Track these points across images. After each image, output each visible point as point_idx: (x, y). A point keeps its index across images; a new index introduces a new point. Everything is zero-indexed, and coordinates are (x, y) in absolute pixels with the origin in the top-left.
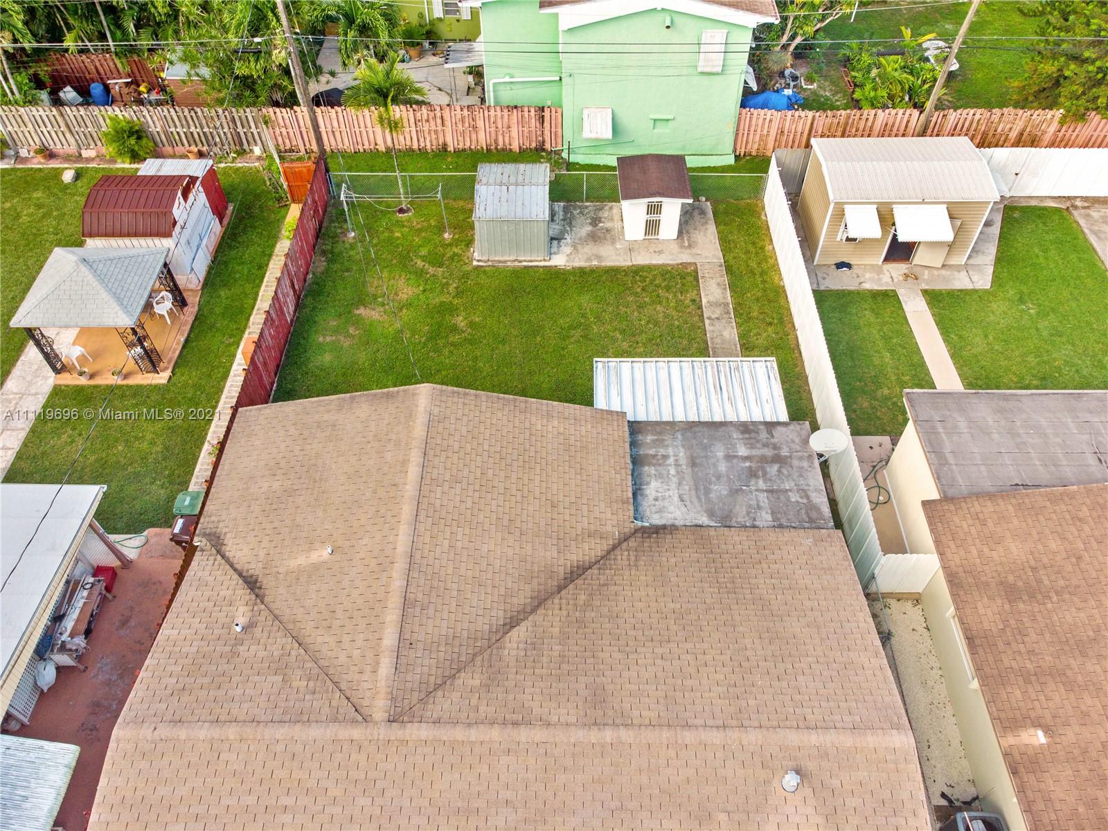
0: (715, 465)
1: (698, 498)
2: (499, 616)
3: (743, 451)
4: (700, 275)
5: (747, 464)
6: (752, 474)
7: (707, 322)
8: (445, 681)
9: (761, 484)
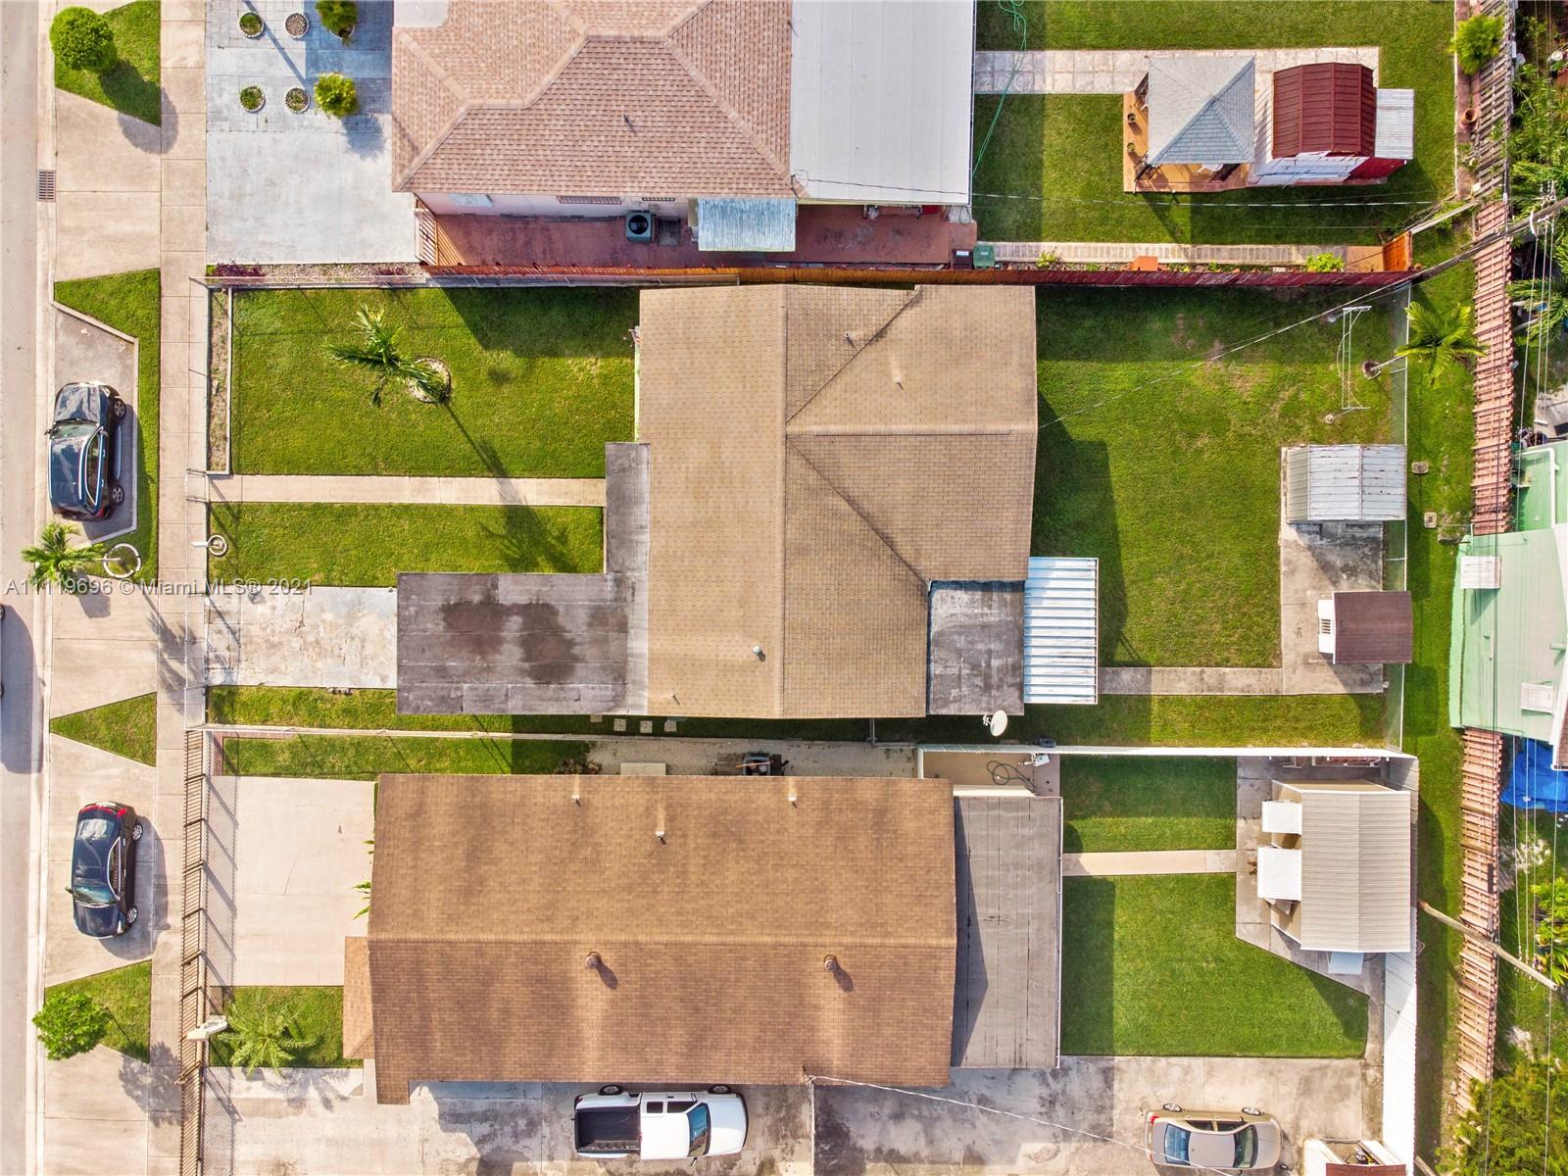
0: (982, 641)
1: (954, 627)
2: (855, 492)
3: (995, 663)
4: (1264, 670)
5: (983, 665)
6: (975, 667)
7: (1198, 669)
8: (811, 465)
9: (965, 672)
